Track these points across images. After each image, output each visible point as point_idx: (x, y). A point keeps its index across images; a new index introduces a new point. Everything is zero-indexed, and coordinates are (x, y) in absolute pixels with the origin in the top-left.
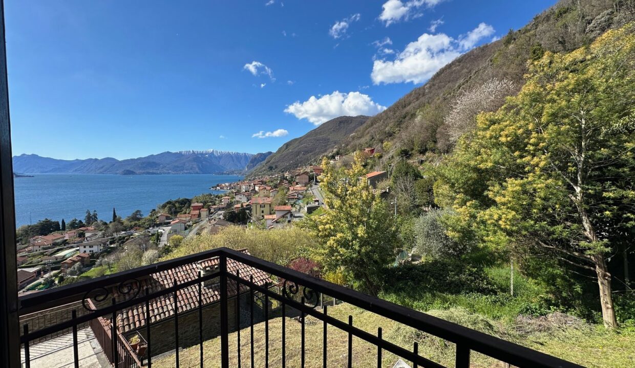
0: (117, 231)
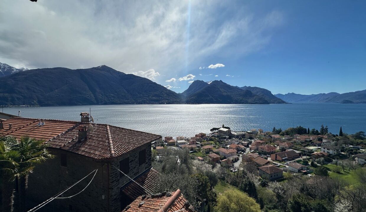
0: (346, 143)
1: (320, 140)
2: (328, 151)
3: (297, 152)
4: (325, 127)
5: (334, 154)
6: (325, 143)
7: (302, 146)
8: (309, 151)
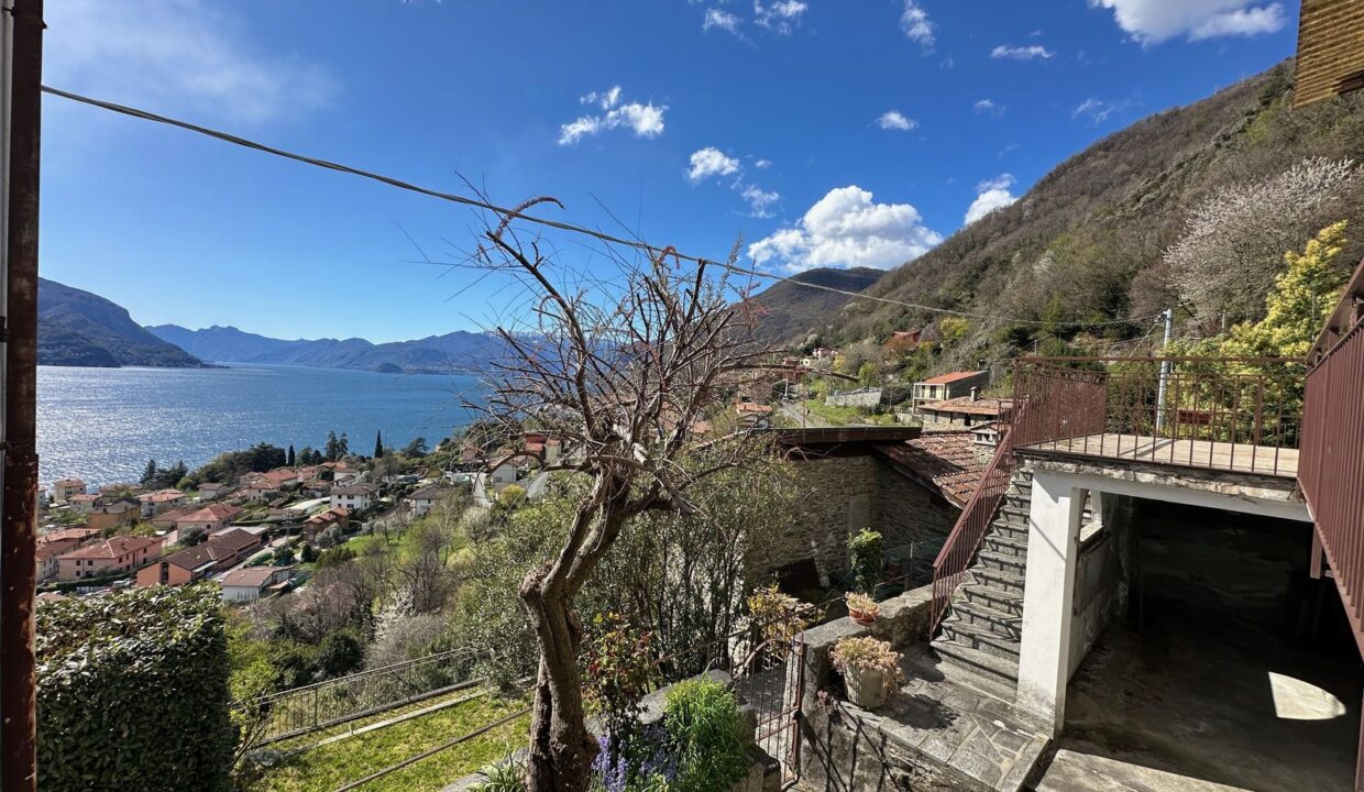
0: (390, 473)
1: (328, 476)
2: (350, 502)
3: (255, 531)
4: (338, 439)
5: (364, 508)
6: (340, 484)
7: (272, 507)
8: (296, 517)
